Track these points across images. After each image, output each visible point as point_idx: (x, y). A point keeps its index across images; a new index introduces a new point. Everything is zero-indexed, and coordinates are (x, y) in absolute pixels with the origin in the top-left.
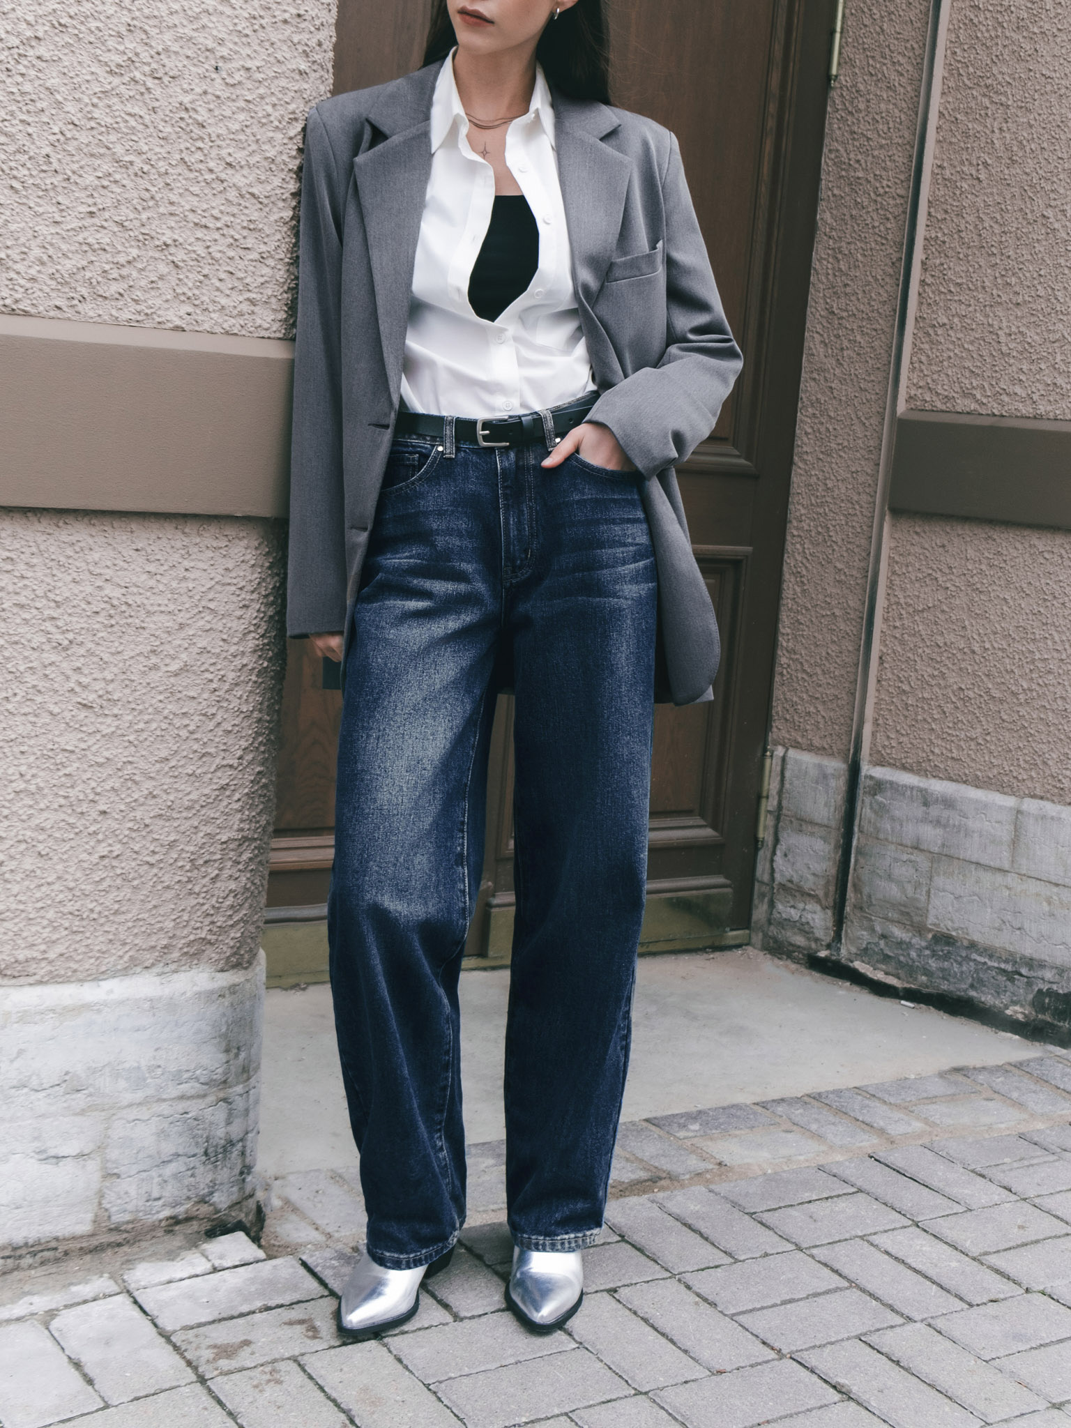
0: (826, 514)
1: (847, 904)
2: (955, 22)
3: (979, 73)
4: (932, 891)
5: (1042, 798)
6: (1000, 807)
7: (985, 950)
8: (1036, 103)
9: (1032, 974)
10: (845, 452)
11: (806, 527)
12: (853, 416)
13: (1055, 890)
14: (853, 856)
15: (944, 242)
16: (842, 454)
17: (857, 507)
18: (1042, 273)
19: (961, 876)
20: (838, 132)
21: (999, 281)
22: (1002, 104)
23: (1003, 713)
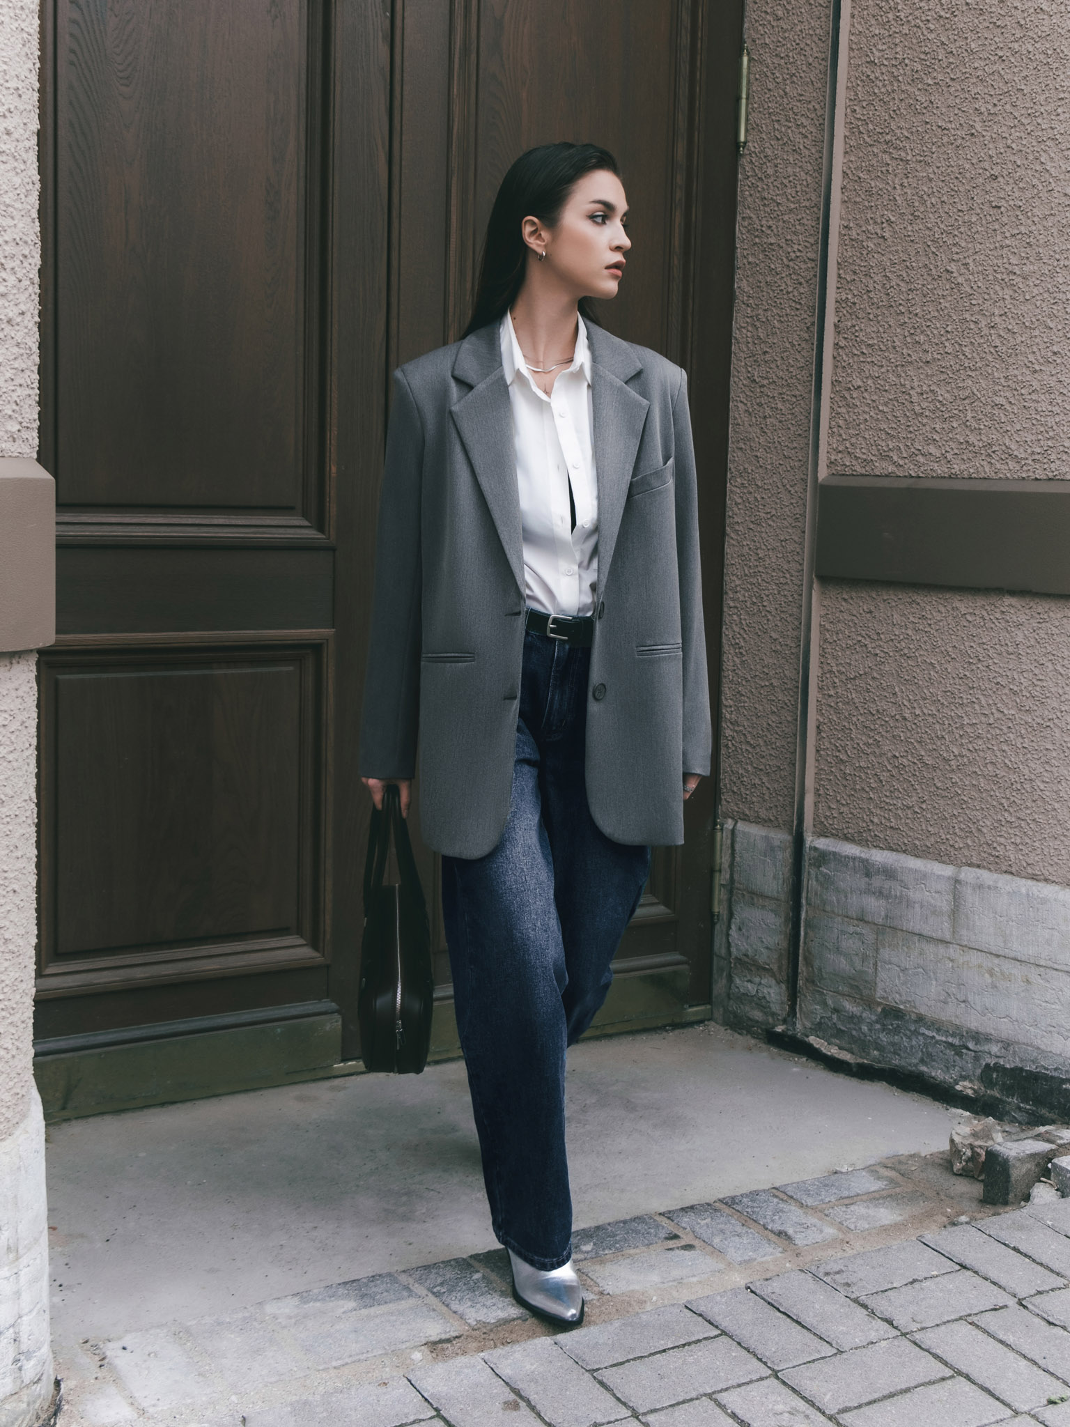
0: (759, 585)
1: (799, 978)
2: (853, 79)
3: (878, 130)
4: (879, 964)
5: (978, 866)
6: (939, 877)
7: (933, 1024)
8: (934, 156)
9: (979, 1048)
10: (773, 521)
11: (742, 598)
12: (779, 485)
13: (996, 961)
14: (802, 929)
15: (854, 304)
16: (771, 523)
17: (788, 576)
18: (949, 329)
19: (906, 949)
20: (749, 199)
21: (909, 339)
22: (901, 160)
23: (936, 781)
